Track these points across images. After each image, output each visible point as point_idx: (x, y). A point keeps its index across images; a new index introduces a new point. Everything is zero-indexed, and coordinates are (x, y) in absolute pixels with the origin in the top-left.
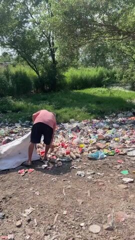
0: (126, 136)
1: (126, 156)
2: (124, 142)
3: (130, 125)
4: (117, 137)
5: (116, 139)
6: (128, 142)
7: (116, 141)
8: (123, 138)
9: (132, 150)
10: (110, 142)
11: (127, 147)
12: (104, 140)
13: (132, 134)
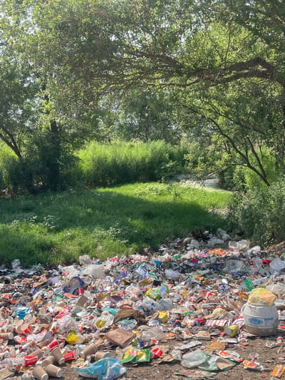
0: (187, 304)
1: (176, 367)
2: (179, 324)
3: (204, 272)
4: (165, 309)
5: (162, 315)
6: (189, 321)
7: (161, 322)
8: (179, 311)
9: (194, 348)
10: (145, 323)
11: (186, 336)
12: (132, 318)
13: (200, 300)
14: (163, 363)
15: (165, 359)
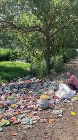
0: (21, 101)
2: (19, 108)
3: (25, 89)
4: (14, 103)
5: (13, 106)
6: (22, 107)
7: (13, 108)
8: (19, 104)
10: (8, 109)
11: (22, 112)
12: (3, 108)
13: (25, 99)
14: (15, 124)
15: (15, 123)
